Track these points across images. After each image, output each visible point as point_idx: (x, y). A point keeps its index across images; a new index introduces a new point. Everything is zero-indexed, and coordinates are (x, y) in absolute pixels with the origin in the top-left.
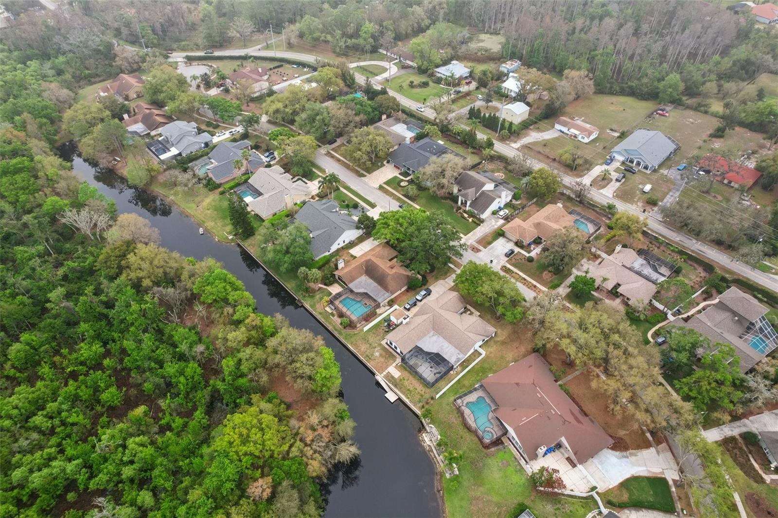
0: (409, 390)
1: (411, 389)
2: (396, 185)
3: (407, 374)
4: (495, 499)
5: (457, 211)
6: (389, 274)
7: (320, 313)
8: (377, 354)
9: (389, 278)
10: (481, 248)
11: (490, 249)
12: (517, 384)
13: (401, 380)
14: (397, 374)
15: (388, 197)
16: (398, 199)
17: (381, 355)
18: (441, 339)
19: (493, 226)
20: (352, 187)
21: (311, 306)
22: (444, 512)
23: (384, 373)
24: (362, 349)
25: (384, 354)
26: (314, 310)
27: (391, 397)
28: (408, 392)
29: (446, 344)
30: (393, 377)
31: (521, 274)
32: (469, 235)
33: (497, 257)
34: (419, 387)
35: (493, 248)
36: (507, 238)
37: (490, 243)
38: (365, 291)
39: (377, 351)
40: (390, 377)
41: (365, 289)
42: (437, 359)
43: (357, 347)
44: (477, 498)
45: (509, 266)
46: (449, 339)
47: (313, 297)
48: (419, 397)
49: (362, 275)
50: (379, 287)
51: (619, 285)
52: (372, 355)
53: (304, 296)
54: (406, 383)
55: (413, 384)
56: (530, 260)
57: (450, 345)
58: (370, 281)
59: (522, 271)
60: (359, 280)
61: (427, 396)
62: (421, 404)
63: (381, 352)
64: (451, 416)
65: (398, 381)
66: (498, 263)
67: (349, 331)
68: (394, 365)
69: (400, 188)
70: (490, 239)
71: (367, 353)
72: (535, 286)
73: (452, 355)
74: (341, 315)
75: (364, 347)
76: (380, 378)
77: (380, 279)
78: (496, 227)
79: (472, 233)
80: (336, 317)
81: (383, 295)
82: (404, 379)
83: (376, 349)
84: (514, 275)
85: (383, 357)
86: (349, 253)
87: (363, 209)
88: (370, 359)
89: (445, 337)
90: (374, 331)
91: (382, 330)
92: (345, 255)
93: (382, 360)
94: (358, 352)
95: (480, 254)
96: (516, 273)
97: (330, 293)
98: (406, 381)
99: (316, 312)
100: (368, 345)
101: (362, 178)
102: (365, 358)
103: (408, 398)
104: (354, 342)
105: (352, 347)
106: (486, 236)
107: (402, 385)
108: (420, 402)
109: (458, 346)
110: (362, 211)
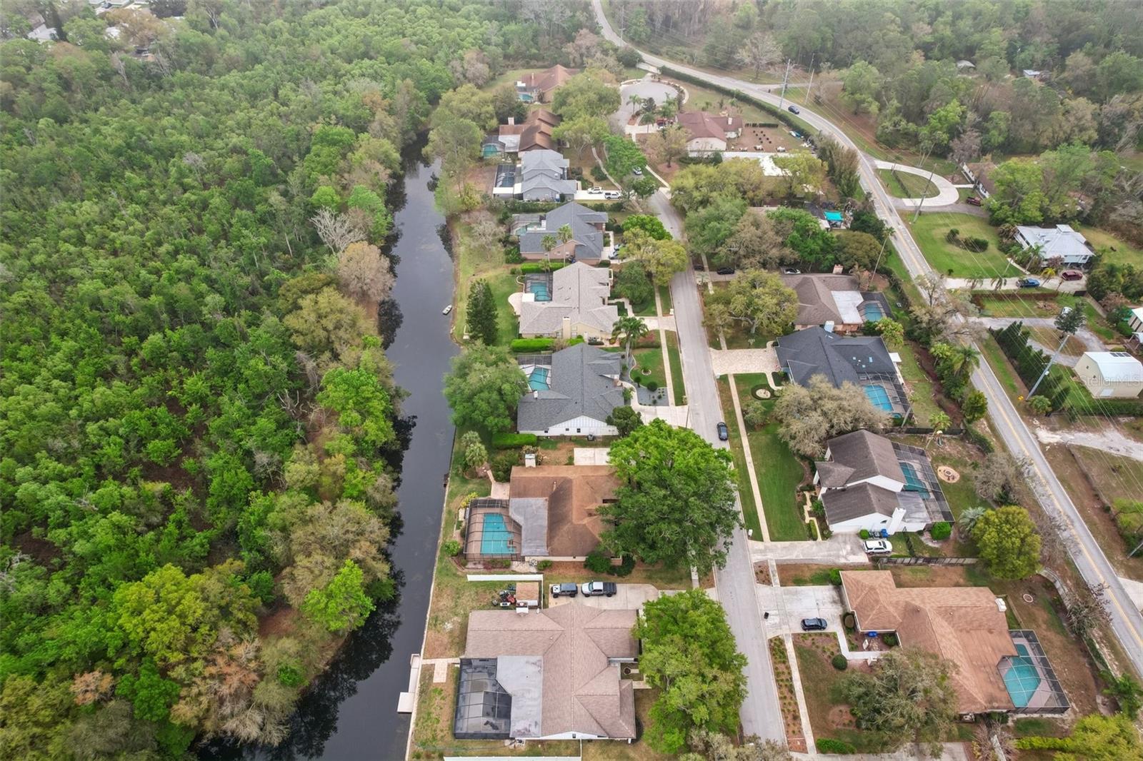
0: (429, 714)
1: (433, 716)
2: (749, 387)
3: (450, 690)
5: (802, 490)
6: (570, 522)
7: (450, 512)
8: (449, 626)
9: (566, 528)
10: (776, 579)
11: (789, 593)
13: (435, 691)
14: (440, 676)
15: (718, 400)
16: (729, 413)
17: (451, 632)
18: (539, 679)
19: (838, 556)
21: (451, 493)
23: (429, 662)
24: (441, 604)
25: (457, 633)
26: (449, 502)
27: (407, 702)
29: (536, 693)
30: (431, 677)
31: (796, 675)
32: (780, 544)
33: (786, 616)
34: (444, 723)
35: (796, 593)
36: (840, 595)
37: (799, 582)
39: (454, 622)
40: (428, 673)
41: (526, 519)
42: (501, 704)
43: (437, 596)
45: (789, 646)
46: (547, 688)
47: (465, 481)
48: (430, 735)
49: (542, 495)
50: (545, 531)
52: (443, 622)
53: (457, 475)
54: (437, 700)
55: (443, 708)
56: (840, 664)
57: (540, 700)
58: (544, 513)
59: (803, 671)
60: (532, 500)
61: (440, 745)
62: (420, 749)
63: (458, 626)
65: (431, 688)
66: (776, 626)
67: (452, 564)
68: (451, 660)
69: (749, 396)
70: (808, 575)
71: (440, 614)
72: (796, 718)
73: (524, 719)
74: (465, 535)
75: (446, 602)
76: (417, 663)
78: (841, 560)
79: (787, 543)
80: (459, 531)
81: (538, 547)
82: (440, 694)
83: (456, 618)
84: (782, 667)
85: (450, 637)
86: (572, 451)
87: (660, 397)
88: (435, 625)
89: (545, 681)
90: (480, 590)
91: (490, 597)
92: (564, 451)
93: (446, 639)
94: (433, 603)
95: (763, 590)
96: (788, 668)
97: (488, 493)
98: (438, 698)
99: (448, 505)
100: (453, 604)
101: (711, 349)
102: (432, 618)
103: (417, 725)
104: (443, 585)
105: (435, 589)
106: (807, 565)
107: (430, 699)
108: (423, 744)
109: (547, 711)
110: (656, 400)
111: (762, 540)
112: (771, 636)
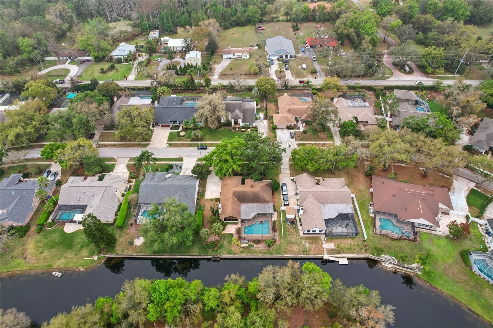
0: (348, 248)
1: (349, 246)
2: (178, 138)
3: (337, 241)
4: (450, 261)
5: (235, 130)
7: (242, 252)
8: (307, 245)
12: (393, 195)
13: (338, 248)
14: (332, 246)
15: (182, 148)
17: (310, 243)
18: (330, 205)
19: (264, 126)
21: (228, 253)
22: (443, 293)
23: (325, 252)
24: (296, 250)
25: (311, 241)
26: (235, 254)
27: (344, 261)
28: (350, 250)
29: (336, 205)
30: (332, 250)
31: (310, 142)
34: (351, 242)
35: (280, 138)
36: (280, 128)
37: (275, 136)
38: (256, 213)
39: (305, 243)
40: (330, 251)
41: (253, 212)
42: (342, 217)
43: (291, 252)
44: (445, 270)
45: (300, 142)
46: (334, 201)
47: (222, 246)
48: (357, 247)
49: (240, 205)
50: (260, 204)
51: (356, 118)
52: (305, 248)
53: (217, 251)
54: (342, 246)
55: (346, 243)
56: (305, 132)
57: (338, 204)
58: (250, 205)
59: (309, 140)
60: (242, 210)
61: (360, 243)
62: (363, 250)
63: (308, 241)
64: (383, 241)
65: (337, 249)
67: (275, 247)
68: (324, 242)
69: (184, 138)
70: (272, 134)
71: (301, 250)
73: (347, 209)
74: (258, 241)
75: (295, 248)
76: (326, 257)
77: (255, 199)
78: (266, 126)
80: (255, 245)
81: (269, 207)
82: (339, 245)
83: (303, 242)
85: (313, 244)
86: (207, 199)
88: (307, 251)
89: (330, 203)
90: (287, 233)
91: (291, 229)
92: (206, 203)
93: (314, 245)
94: (295, 254)
96: (308, 144)
97: (231, 235)
98: (341, 245)
99: (237, 254)
100: (296, 244)
101: (148, 147)
102: (303, 254)
103: (354, 253)
104: (286, 250)
105: (288, 254)
106: (268, 134)
107: (342, 249)
108: (361, 249)
109: (343, 201)
110: (178, 167)
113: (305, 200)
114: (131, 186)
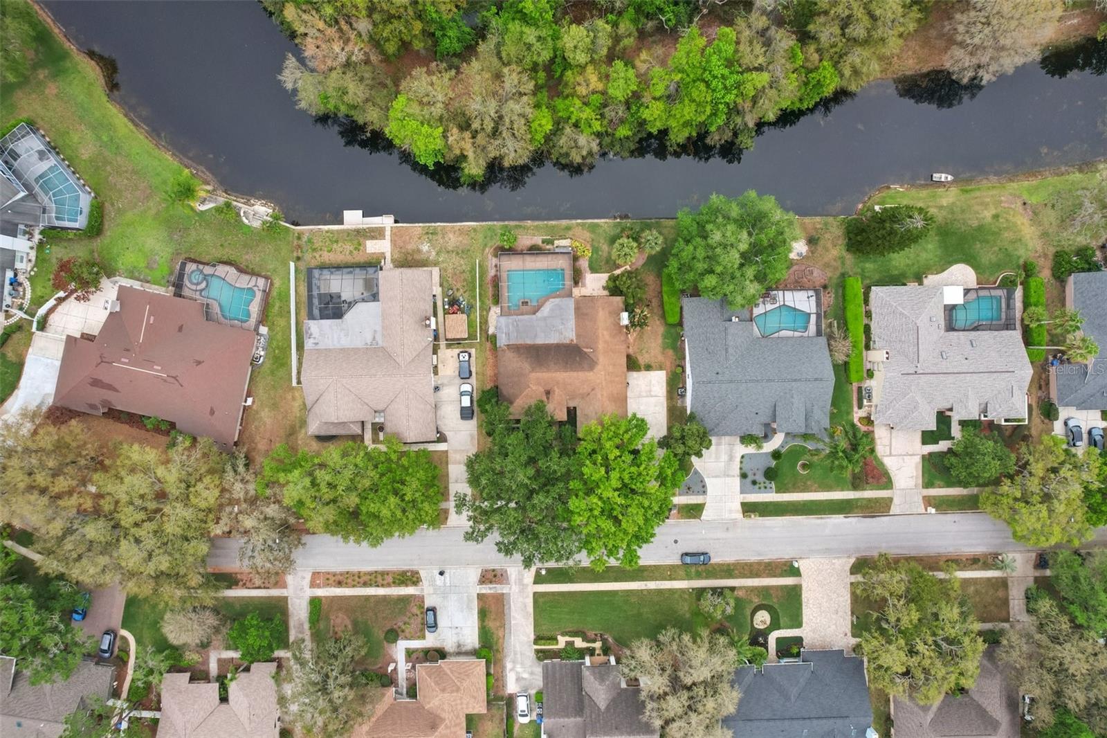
0: (337, 242)
1: (335, 246)
2: (774, 602)
3: (359, 258)
4: (129, 215)
5: (604, 641)
6: (533, 370)
7: (568, 228)
8: (425, 248)
9: (527, 366)
10: (486, 589)
11: (470, 601)
12: (199, 363)
13: (359, 244)
14: (373, 247)
15: (753, 558)
16: (728, 570)
17: (419, 251)
18: (359, 343)
20: (838, 520)
21: (597, 225)
22: (173, 154)
23: (388, 233)
24: (451, 236)
25: (417, 257)
26: (583, 225)
27: (353, 218)
28: (335, 239)
29: (345, 342)
30: (373, 238)
31: (381, 591)
32: (530, 601)
33: (443, 593)
34: (327, 257)
35: (469, 608)
36: (467, 653)
37: (483, 614)
38: (539, 314)
39: (429, 252)
40: (377, 234)
41: (545, 319)
42: (333, 308)
43: (461, 232)
44: (148, 198)
45: (410, 590)
46: (345, 353)
48: (316, 245)
49: (578, 336)
50: (529, 342)
51: (224, 699)
52: (430, 241)
53: (624, 228)
54: (349, 247)
55: (341, 254)
56: (393, 635)
57: (338, 346)
58: (553, 339)
59: (385, 599)
60: (572, 323)
61: (308, 256)
62: (305, 238)
63: (423, 257)
64: (258, 259)
65: (361, 240)
66: (433, 581)
67: (497, 242)
68: (388, 256)
69: (757, 601)
70: (491, 624)
71: (440, 236)
72: (340, 584)
73: (322, 332)
74: (534, 250)
75: (453, 240)
76: (387, 221)
77: (539, 354)
78: (509, 665)
79: (531, 609)
80: (540, 243)
81: (508, 334)
82: (356, 249)
83: (434, 254)
84: (390, 579)
85: (413, 251)
86: (661, 368)
87: (754, 483)
88: (427, 233)
89: (356, 350)
90: (467, 276)
91: (459, 286)
92: (660, 358)
93: (410, 247)
94: (453, 227)
95: (474, 574)
96: (389, 585)
97: (594, 270)
98: (352, 248)
99: (578, 225)
100: (450, 248)
101: (852, 560)
102: (435, 228)
103: (327, 232)
104: (473, 234)
105: (469, 227)
106: (503, 626)
107: (351, 240)
108: (310, 241)
109: (326, 354)
110: (750, 477)
111: (535, 582)
112: (423, 574)
113: (418, 355)
114: (860, 406)
